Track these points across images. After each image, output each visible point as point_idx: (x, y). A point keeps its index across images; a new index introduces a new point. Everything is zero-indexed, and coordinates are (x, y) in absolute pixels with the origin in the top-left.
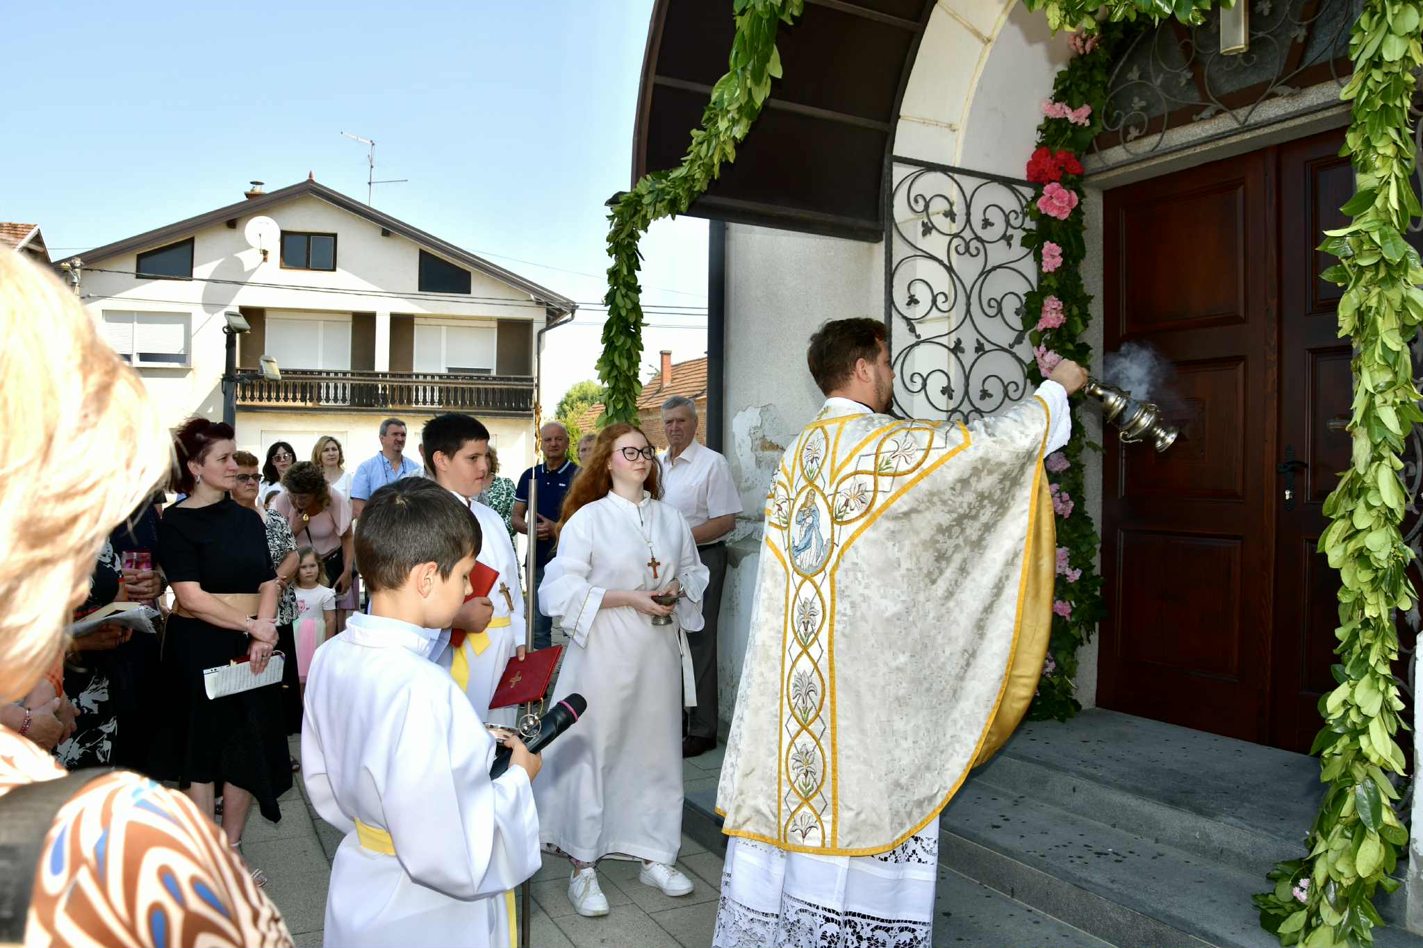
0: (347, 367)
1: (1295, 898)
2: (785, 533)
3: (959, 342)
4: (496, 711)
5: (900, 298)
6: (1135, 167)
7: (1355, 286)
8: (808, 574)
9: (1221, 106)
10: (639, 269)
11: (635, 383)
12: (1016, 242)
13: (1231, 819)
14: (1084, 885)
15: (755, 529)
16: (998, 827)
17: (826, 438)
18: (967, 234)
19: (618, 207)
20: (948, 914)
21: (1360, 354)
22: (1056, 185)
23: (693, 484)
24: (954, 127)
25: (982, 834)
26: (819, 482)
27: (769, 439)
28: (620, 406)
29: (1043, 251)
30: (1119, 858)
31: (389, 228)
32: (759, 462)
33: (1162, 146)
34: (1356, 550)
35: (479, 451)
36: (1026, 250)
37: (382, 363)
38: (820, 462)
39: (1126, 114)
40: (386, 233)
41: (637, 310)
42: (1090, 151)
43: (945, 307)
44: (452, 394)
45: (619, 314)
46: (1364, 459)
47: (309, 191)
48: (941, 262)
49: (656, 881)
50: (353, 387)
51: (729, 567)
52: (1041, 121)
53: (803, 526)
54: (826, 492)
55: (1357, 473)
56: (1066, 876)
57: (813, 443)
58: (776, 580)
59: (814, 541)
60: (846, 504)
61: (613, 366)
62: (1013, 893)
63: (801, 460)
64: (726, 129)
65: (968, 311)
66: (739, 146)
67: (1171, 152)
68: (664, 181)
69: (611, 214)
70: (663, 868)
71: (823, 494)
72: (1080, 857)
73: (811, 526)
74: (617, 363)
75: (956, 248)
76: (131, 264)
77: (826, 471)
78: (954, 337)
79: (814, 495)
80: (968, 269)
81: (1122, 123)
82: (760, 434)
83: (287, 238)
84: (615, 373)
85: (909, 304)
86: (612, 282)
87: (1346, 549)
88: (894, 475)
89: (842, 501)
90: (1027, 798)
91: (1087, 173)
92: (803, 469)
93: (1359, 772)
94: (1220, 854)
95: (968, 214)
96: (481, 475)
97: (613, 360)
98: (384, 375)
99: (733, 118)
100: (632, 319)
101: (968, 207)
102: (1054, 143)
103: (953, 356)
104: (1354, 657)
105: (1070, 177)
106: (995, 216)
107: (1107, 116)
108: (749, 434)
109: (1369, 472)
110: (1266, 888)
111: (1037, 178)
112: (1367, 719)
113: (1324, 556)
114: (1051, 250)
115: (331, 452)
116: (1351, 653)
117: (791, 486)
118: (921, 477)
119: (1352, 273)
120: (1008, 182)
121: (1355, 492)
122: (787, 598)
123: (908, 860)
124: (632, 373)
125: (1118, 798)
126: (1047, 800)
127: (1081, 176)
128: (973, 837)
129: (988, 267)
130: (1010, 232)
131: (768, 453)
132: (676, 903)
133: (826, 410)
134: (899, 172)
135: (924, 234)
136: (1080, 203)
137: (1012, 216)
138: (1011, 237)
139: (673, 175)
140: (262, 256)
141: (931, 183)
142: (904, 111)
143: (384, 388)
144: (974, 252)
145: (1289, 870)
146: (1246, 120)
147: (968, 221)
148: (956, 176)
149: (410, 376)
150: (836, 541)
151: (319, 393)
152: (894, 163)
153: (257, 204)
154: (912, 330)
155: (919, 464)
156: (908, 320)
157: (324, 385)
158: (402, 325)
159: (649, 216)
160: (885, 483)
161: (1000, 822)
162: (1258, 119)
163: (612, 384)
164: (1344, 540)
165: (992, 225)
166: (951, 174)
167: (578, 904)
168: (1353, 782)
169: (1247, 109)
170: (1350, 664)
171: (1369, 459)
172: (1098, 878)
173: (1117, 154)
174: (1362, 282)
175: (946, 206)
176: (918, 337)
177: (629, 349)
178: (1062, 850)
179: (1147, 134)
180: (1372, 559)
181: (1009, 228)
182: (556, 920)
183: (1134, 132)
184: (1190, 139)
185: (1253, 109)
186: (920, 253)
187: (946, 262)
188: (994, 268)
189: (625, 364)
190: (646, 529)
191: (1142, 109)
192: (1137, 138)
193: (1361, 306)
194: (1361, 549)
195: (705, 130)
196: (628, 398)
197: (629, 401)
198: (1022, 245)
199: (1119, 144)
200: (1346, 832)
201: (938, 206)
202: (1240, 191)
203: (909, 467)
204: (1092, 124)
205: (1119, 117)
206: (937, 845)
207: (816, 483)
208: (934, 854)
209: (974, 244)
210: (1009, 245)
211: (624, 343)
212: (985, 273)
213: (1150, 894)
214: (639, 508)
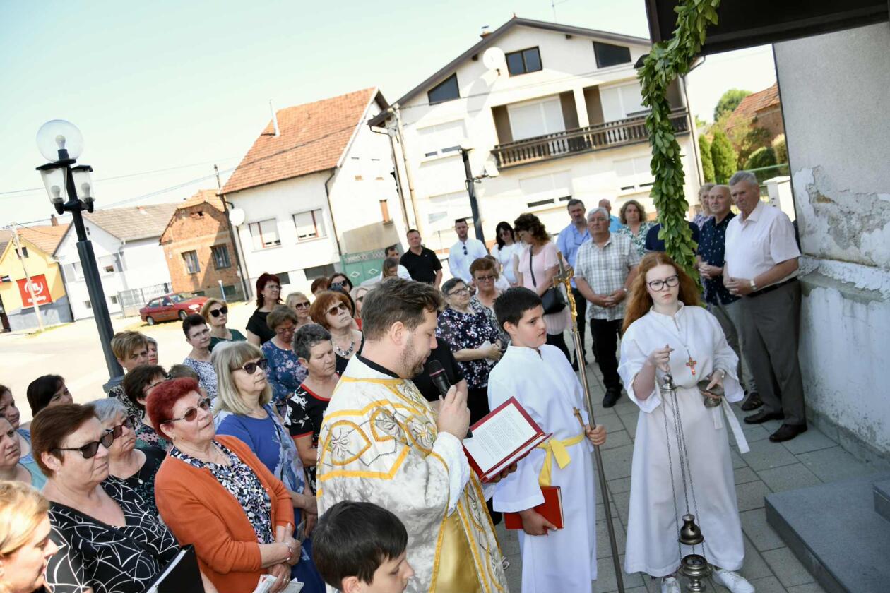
0: (563, 129)
11: (682, 203)
15: (820, 265)
27: (822, 193)
31: (570, 33)
32: (816, 212)
37: (584, 121)
40: (568, 37)
44: (632, 131)
47: (516, 24)
50: (569, 141)
61: (662, 194)
69: (639, 75)
76: (424, 99)
82: (814, 190)
83: (509, 57)
84: (664, 199)
96: (542, 332)
98: (586, 129)
100: (671, 155)
108: (806, 190)
124: (678, 196)
131: (822, 205)
140: (497, 73)
143: (588, 137)
149: (603, 125)
151: (549, 149)
153: (489, 40)
157: (550, 143)
158: (592, 94)
177: (673, 179)
189: (672, 190)
190: (682, 335)
195: (685, 5)
196: (678, 216)
211: (668, 174)
214: (674, 319)
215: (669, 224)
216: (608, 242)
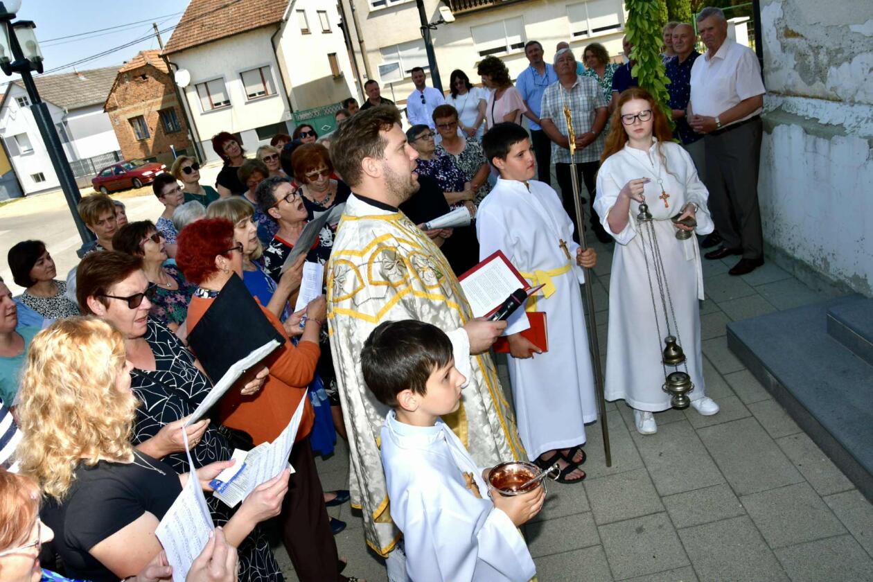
15: (784, 102)
23: (726, 77)
27: (790, 28)
32: (784, 48)
35: (523, 149)
51: (764, 134)
74: (639, 25)
82: (783, 25)
96: (530, 164)
97: (636, 24)
108: (775, 25)
124: (652, 31)
131: (790, 40)
177: (648, 12)
189: (646, 24)
196: (652, 52)
197: (654, 54)
211: (643, 8)
214: (649, 154)
215: (643, 60)
216: (576, 83)
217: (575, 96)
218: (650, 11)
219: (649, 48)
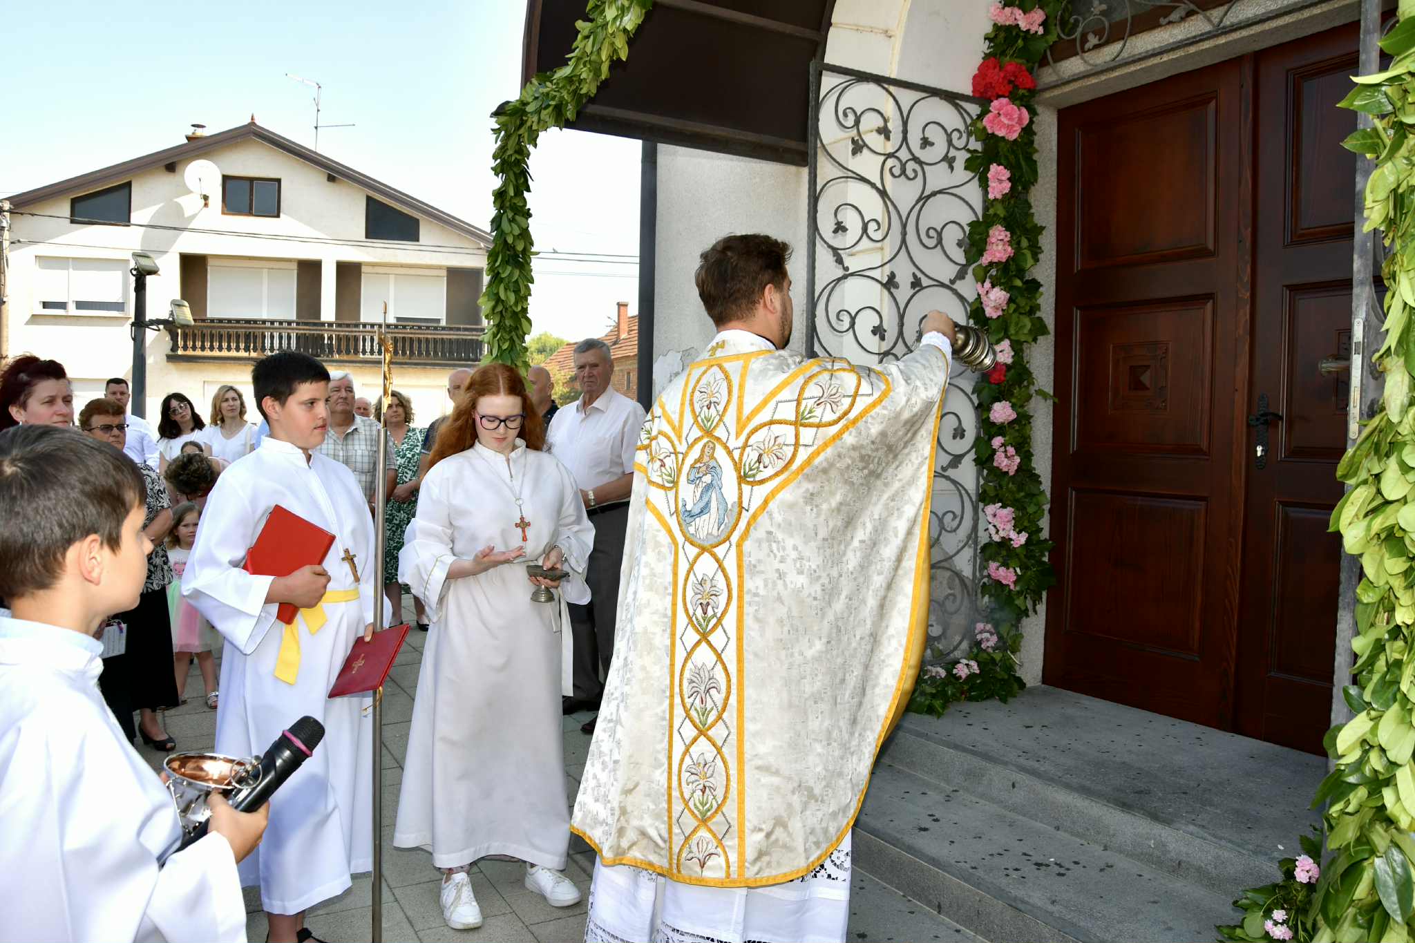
0: (292, 316)
1: (1267, 933)
2: (671, 494)
3: (892, 276)
4: (338, 701)
5: (826, 225)
6: (1094, 80)
7: (1391, 156)
8: (706, 544)
9: (1192, 6)
10: (528, 190)
11: (523, 320)
12: (959, 164)
13: (1191, 828)
14: (1020, 906)
16: (925, 829)
17: (727, 377)
18: (904, 155)
19: (503, 119)
20: (862, 936)
21: (1395, 254)
22: (1004, 100)
23: (607, 436)
24: (890, 33)
25: (907, 839)
26: (720, 432)
28: (505, 346)
29: (989, 175)
30: (1062, 871)
31: (335, 173)
33: (1125, 55)
34: (1383, 530)
35: (317, 395)
36: (970, 174)
37: (328, 312)
38: (720, 408)
39: (1084, 19)
40: (331, 179)
41: (525, 235)
42: (1043, 63)
43: (878, 236)
45: (505, 241)
46: (1399, 402)
47: (251, 135)
48: (873, 185)
49: (540, 888)
50: (298, 337)
52: (989, 29)
53: (697, 486)
54: (731, 445)
55: (1389, 420)
56: (1000, 893)
57: (709, 384)
58: (659, 553)
59: (714, 505)
60: (759, 461)
61: (498, 300)
62: (939, 908)
63: (692, 404)
64: (615, 19)
65: (904, 241)
66: (633, 40)
67: (1134, 62)
68: (548, 84)
69: (497, 126)
70: (549, 873)
71: (726, 448)
72: (1017, 870)
73: (709, 487)
74: (503, 296)
75: (891, 169)
76: (64, 209)
77: (730, 418)
78: (887, 270)
79: (714, 449)
80: (905, 193)
81: (1080, 30)
83: (229, 183)
84: (500, 308)
85: (835, 231)
86: (498, 205)
87: (1369, 527)
88: (818, 426)
89: (754, 456)
90: (961, 792)
91: (1038, 88)
92: (696, 417)
93: (1380, 837)
94: (1178, 867)
95: (905, 132)
96: (320, 423)
97: (498, 293)
98: (330, 324)
99: (623, 6)
100: (520, 247)
101: (905, 124)
102: (1003, 53)
103: (886, 292)
104: (1376, 678)
105: (1021, 92)
106: (935, 134)
107: (1063, 23)
109: (1405, 420)
110: (1233, 916)
111: (984, 93)
112: (1393, 765)
113: (1338, 536)
114: (998, 173)
115: (231, 403)
116: (1371, 672)
117: (679, 437)
118: (846, 428)
119: (1388, 136)
120: (951, 97)
121: (1384, 448)
122: (675, 574)
123: (815, 876)
124: (519, 308)
125: (1062, 797)
126: (982, 796)
127: (1033, 92)
128: (895, 842)
129: (926, 193)
130: (953, 153)
132: (561, 913)
133: (722, 345)
134: (829, 81)
135: (854, 152)
136: (1031, 122)
137: (955, 135)
138: (954, 159)
139: (556, 76)
140: (202, 202)
141: (862, 96)
142: (835, 18)
143: (330, 338)
144: (911, 175)
145: (1260, 898)
146: (1221, 21)
147: (905, 139)
148: (892, 89)
149: (357, 325)
150: (745, 505)
151: (263, 343)
152: (824, 72)
153: (198, 147)
154: (839, 261)
155: (846, 413)
156: (835, 251)
157: (268, 334)
158: (349, 274)
159: (535, 127)
160: (807, 435)
161: (927, 823)
162: (1235, 20)
163: (497, 322)
164: (1366, 515)
165: (932, 144)
166: (886, 86)
167: (447, 914)
168: (1373, 852)
169: (1222, 9)
170: (1370, 687)
171: (1406, 401)
172: (1037, 898)
173: (1073, 66)
174: (1403, 151)
175: (881, 123)
176: (846, 269)
177: (516, 281)
178: (997, 859)
179: (1107, 43)
180: (1407, 542)
181: (952, 149)
182: (421, 934)
183: (1093, 40)
184: (1156, 46)
185: (1230, 8)
186: (851, 174)
187: (880, 186)
188: (934, 194)
189: (512, 298)
190: (516, 484)
191: (1103, 13)
192: (1096, 47)
193: (1399, 186)
194: (1393, 527)
195: (591, 21)
196: (515, 338)
197: (517, 340)
198: (966, 168)
199: (1076, 54)
200: (1359, 918)
201: (870, 122)
202: (1213, 104)
203: (834, 417)
204: (1046, 31)
205: (1077, 22)
206: (849, 859)
207: (716, 433)
208: (845, 870)
209: (911, 166)
210: (952, 168)
211: (510, 275)
212: (923, 199)
213: (1096, 919)
214: (508, 460)
216: (353, 427)
217: (350, 447)
218: (520, 281)
219: (510, 332)
